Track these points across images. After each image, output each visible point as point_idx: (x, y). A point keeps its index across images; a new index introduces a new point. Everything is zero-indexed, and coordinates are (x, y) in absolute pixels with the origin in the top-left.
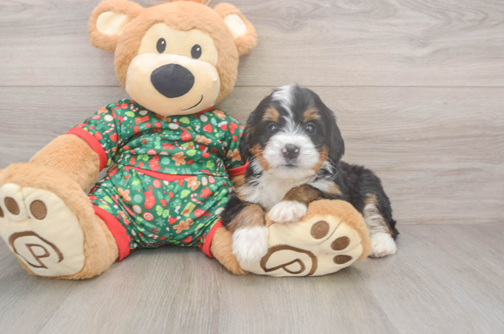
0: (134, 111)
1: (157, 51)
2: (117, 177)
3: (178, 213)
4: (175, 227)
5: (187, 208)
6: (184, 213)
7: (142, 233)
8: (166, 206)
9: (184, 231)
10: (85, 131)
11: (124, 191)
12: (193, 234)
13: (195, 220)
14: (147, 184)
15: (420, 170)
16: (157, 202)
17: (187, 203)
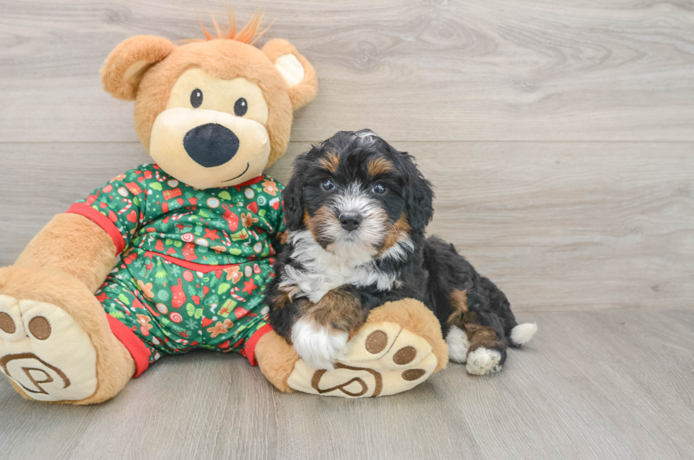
0: (161, 180)
1: (191, 106)
2: (136, 266)
3: (214, 312)
4: (209, 330)
5: (225, 305)
6: (222, 313)
7: (168, 338)
8: (200, 304)
9: (221, 335)
10: (95, 210)
11: (145, 284)
12: (231, 339)
13: (236, 321)
14: (176, 276)
15: (526, 245)
16: (187, 299)
17: (226, 300)
